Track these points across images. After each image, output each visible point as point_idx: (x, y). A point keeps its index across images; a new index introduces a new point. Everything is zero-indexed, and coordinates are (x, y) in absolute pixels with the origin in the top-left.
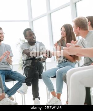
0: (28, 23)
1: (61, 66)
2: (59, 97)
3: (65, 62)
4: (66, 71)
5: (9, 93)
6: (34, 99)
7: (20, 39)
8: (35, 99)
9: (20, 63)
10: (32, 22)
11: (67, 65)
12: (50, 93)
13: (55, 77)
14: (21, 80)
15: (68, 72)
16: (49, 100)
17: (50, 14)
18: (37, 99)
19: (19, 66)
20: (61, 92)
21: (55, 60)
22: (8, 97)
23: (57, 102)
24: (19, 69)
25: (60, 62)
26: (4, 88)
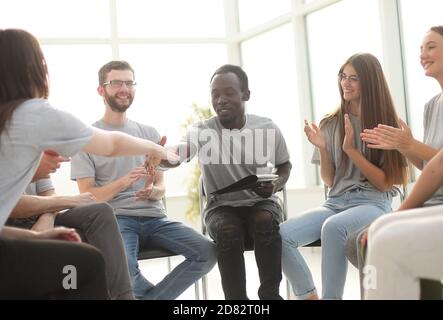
0: (223, 47)
1: (340, 207)
3: (354, 190)
7: (195, 105)
9: (194, 190)
10: (239, 44)
11: (362, 201)
13: (317, 243)
14: (196, 252)
17: (305, 17)
19: (189, 204)
21: (318, 183)
24: (189, 213)
25: (337, 192)
26: (132, 282)
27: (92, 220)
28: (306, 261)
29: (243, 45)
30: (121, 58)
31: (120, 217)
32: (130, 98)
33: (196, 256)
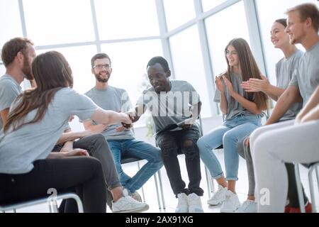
0: (159, 41)
2: (231, 187)
3: (240, 116)
5: (131, 186)
9: (149, 123)
10: (168, 39)
11: (245, 121)
13: (221, 147)
14: (153, 157)
16: (212, 195)
17: (204, 20)
19: (147, 130)
20: (236, 177)
21: (218, 113)
22: (129, 195)
23: (228, 197)
24: (147, 136)
25: (230, 117)
26: (119, 176)
27: (94, 144)
28: (217, 156)
29: (170, 39)
30: (103, 52)
31: (109, 141)
32: (108, 74)
33: (153, 159)
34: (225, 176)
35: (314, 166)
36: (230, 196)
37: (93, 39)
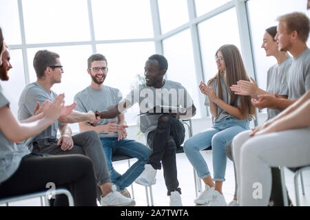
0: (153, 44)
1: (221, 128)
3: (228, 119)
4: (231, 137)
5: (121, 183)
6: (169, 194)
7: (139, 76)
8: (172, 193)
10: (162, 41)
12: (202, 180)
13: (210, 148)
14: (144, 156)
15: (236, 138)
16: (199, 194)
17: (197, 25)
18: (175, 193)
20: (223, 178)
21: (208, 115)
23: (214, 197)
24: (138, 134)
25: (219, 120)
26: (109, 173)
29: (163, 41)
30: (99, 52)
34: (212, 177)
35: (300, 171)
36: (216, 197)
37: (89, 39)
